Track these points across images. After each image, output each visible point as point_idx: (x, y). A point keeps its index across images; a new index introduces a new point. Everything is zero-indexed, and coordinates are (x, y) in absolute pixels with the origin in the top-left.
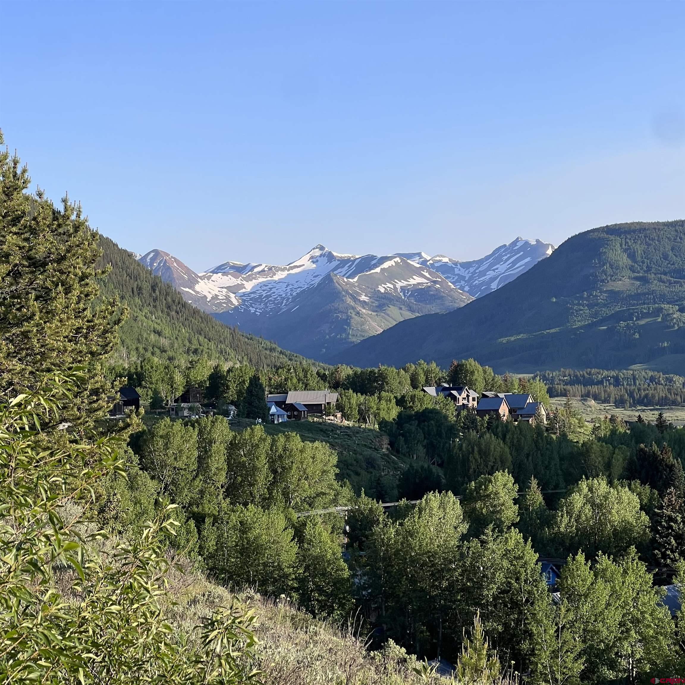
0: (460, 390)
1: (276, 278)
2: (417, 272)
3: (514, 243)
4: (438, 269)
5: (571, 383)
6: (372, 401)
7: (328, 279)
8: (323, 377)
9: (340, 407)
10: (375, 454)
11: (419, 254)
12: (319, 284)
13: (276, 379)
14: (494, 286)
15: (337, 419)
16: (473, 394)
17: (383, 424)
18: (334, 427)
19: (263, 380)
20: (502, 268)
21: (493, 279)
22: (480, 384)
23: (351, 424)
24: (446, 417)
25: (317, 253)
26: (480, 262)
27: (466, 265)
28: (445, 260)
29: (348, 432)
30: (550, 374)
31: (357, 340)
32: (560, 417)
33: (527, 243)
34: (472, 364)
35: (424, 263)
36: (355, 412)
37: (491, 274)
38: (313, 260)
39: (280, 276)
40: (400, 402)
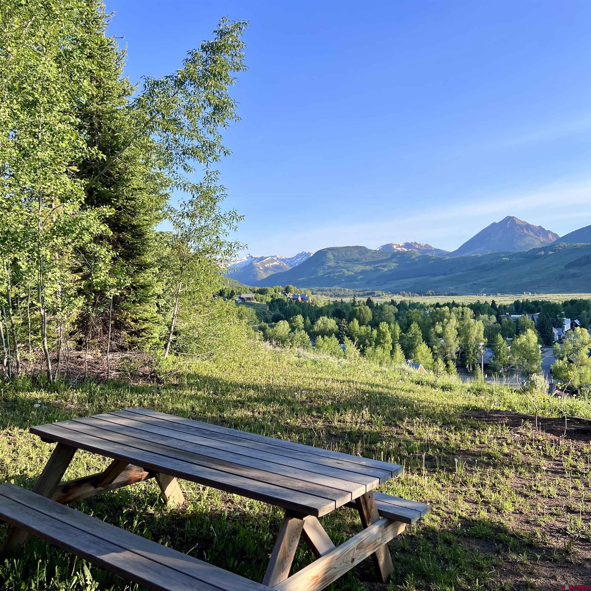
0: (288, 293)
1: (237, 263)
2: (276, 261)
3: (302, 253)
4: (281, 260)
5: (318, 291)
6: (264, 296)
7: (251, 263)
8: (251, 290)
9: (255, 298)
10: (265, 311)
11: (276, 256)
12: (249, 264)
13: (238, 291)
14: (297, 265)
15: (255, 301)
16: (291, 294)
17: (267, 303)
18: (254, 304)
19: (235, 291)
20: (299, 259)
21: (296, 263)
22: (293, 292)
23: (258, 303)
24: (284, 301)
25: (248, 256)
26: (293, 258)
27: (289, 259)
28: (283, 258)
29: (258, 305)
30: (312, 288)
31: (259, 280)
32: (315, 300)
33: (306, 253)
34: (291, 286)
35: (278, 258)
36: (260, 300)
37: (296, 261)
38: (247, 258)
39: (238, 262)
40: (272, 297)
